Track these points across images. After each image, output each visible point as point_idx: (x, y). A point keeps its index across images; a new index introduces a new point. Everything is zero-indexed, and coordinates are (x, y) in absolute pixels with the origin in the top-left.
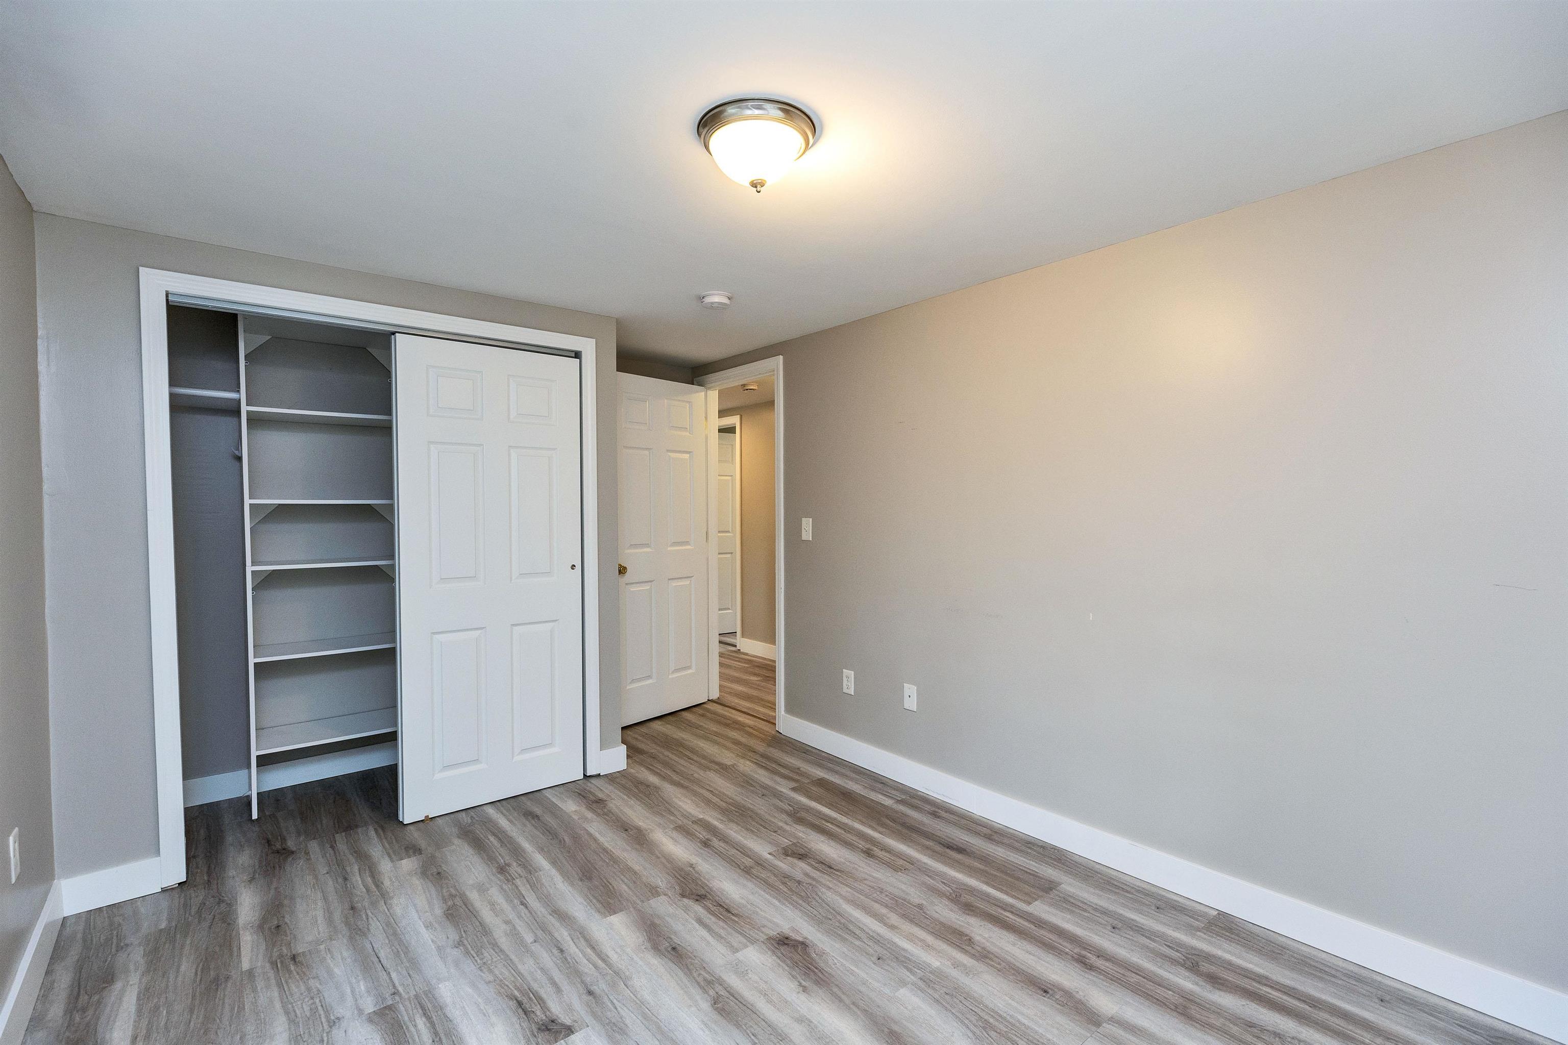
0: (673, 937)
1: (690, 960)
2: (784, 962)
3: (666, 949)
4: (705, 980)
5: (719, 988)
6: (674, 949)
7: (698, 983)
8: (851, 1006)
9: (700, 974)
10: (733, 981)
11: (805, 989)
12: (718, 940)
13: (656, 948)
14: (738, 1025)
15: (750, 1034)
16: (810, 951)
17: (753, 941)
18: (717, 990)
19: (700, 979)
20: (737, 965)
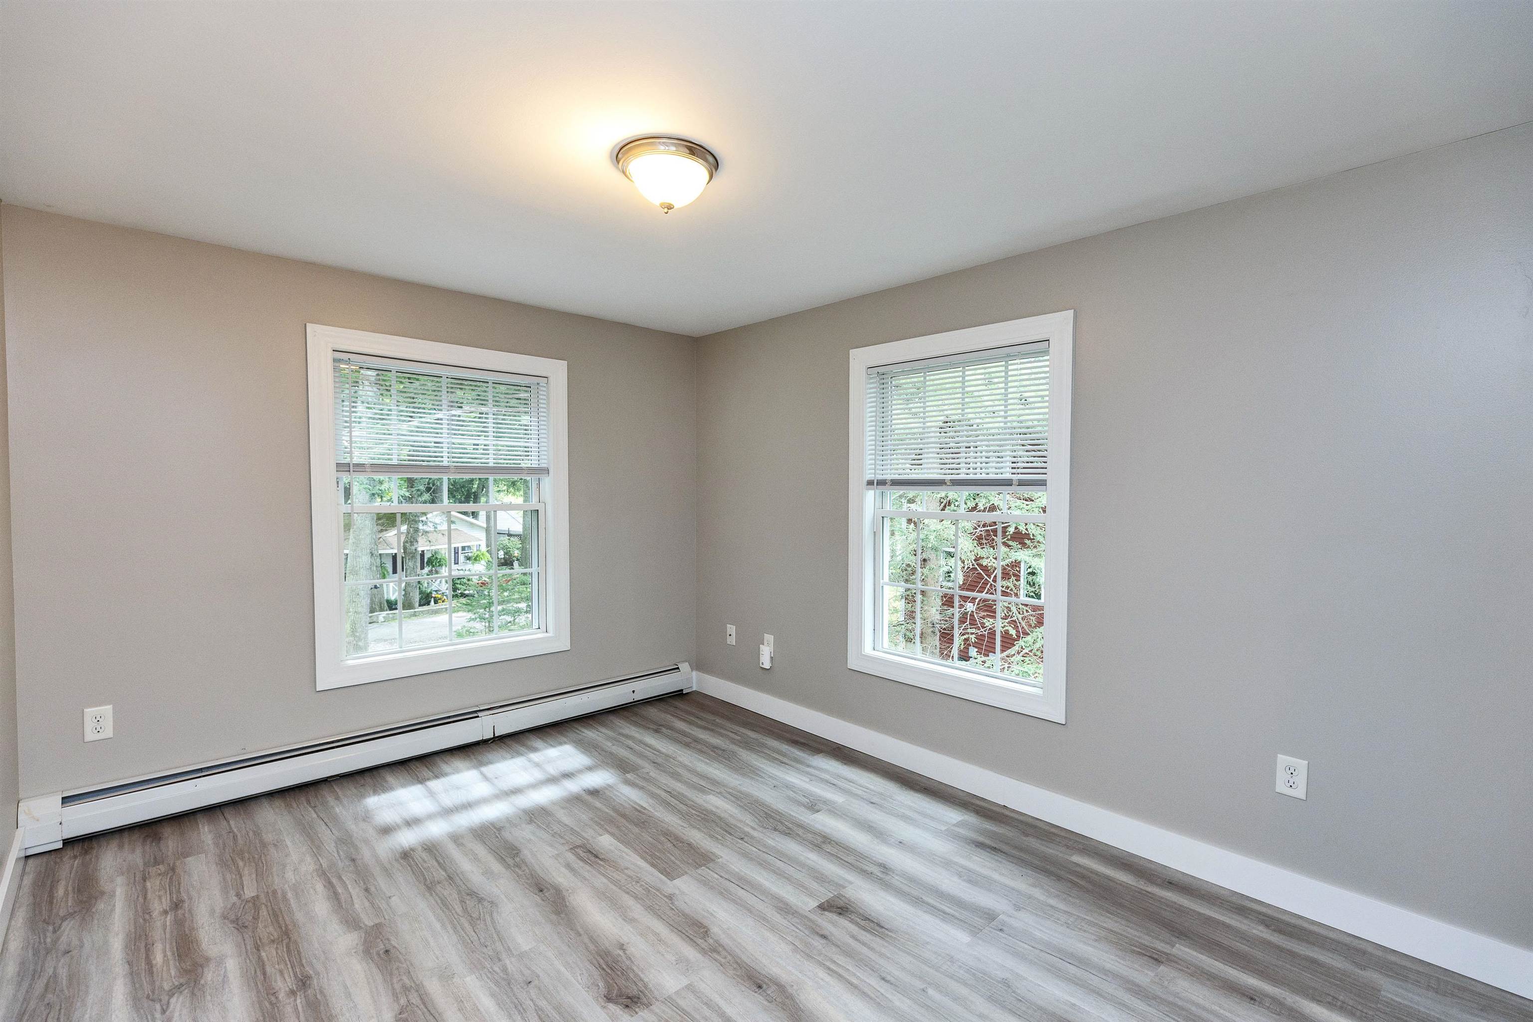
0: (766, 1003)
1: (738, 974)
2: (636, 975)
3: (769, 987)
4: (718, 953)
5: (704, 945)
6: (760, 987)
7: (725, 949)
8: (582, 933)
9: (725, 958)
10: (690, 952)
11: (622, 947)
12: (711, 1000)
13: (781, 987)
14: (685, 915)
15: (675, 909)
16: (604, 990)
17: (669, 1001)
18: (706, 944)
19: (724, 953)
20: (687, 969)
